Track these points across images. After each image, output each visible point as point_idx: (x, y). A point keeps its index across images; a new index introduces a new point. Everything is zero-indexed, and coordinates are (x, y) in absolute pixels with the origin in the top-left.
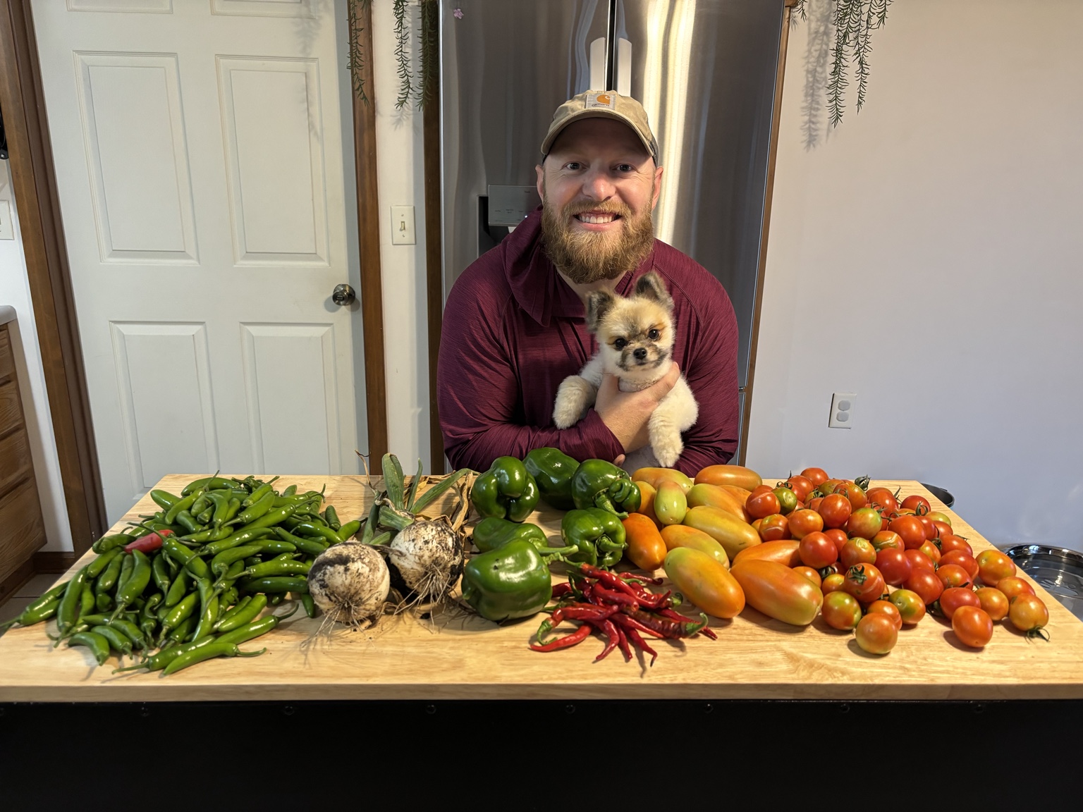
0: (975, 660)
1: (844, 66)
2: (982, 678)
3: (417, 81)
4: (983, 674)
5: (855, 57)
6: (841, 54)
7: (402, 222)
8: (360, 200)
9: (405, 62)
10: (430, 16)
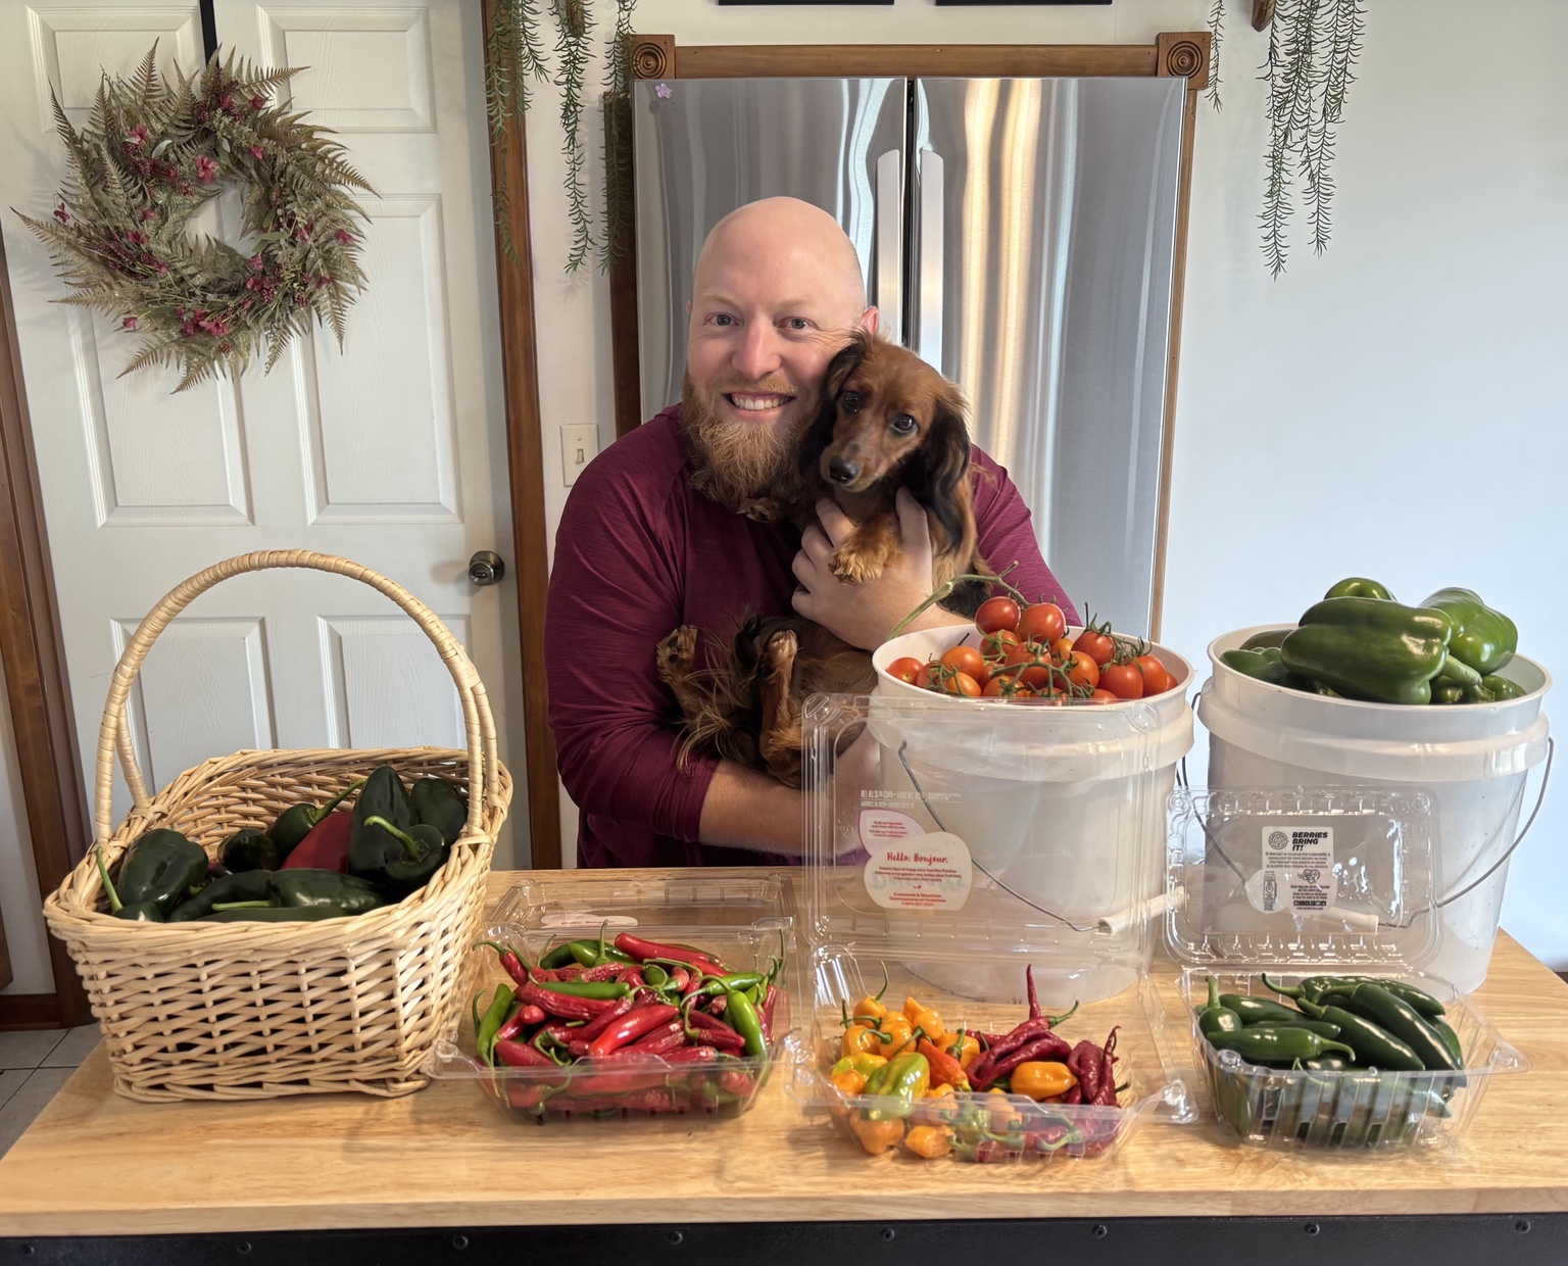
0: (1514, 1151)
1: (1285, 183)
2: (1527, 1178)
3: (599, 228)
4: (1528, 1172)
5: (1304, 168)
6: (1281, 163)
7: (579, 450)
8: (512, 418)
9: (579, 199)
10: (619, 125)
